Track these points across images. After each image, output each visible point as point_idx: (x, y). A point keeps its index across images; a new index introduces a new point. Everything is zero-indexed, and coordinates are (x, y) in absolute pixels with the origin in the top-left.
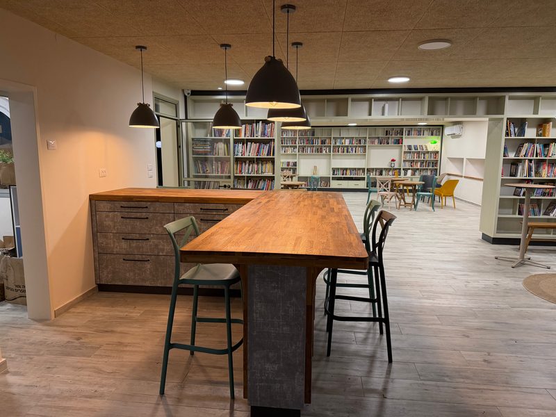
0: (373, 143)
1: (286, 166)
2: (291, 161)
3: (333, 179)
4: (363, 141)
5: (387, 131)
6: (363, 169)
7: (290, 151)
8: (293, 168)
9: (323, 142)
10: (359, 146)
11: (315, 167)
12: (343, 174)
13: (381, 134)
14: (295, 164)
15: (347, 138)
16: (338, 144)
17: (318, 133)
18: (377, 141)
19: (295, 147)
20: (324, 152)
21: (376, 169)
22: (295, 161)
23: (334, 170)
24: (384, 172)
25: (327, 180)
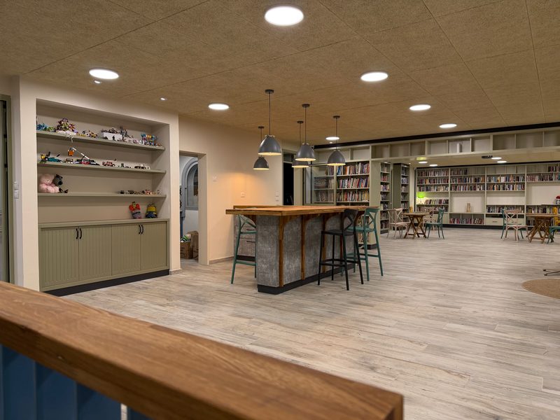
0: (533, 179)
1: (438, 204)
2: (443, 198)
3: (487, 216)
4: (521, 178)
5: (549, 168)
6: (523, 207)
7: (442, 190)
8: (445, 206)
9: (476, 180)
10: (517, 184)
11: (469, 205)
12: (499, 212)
13: (543, 170)
14: (447, 202)
15: (502, 176)
16: (492, 182)
17: (472, 172)
18: (537, 178)
19: (447, 186)
20: (478, 190)
21: (538, 207)
22: (447, 198)
23: (489, 207)
24: (548, 210)
25: (480, 217)
